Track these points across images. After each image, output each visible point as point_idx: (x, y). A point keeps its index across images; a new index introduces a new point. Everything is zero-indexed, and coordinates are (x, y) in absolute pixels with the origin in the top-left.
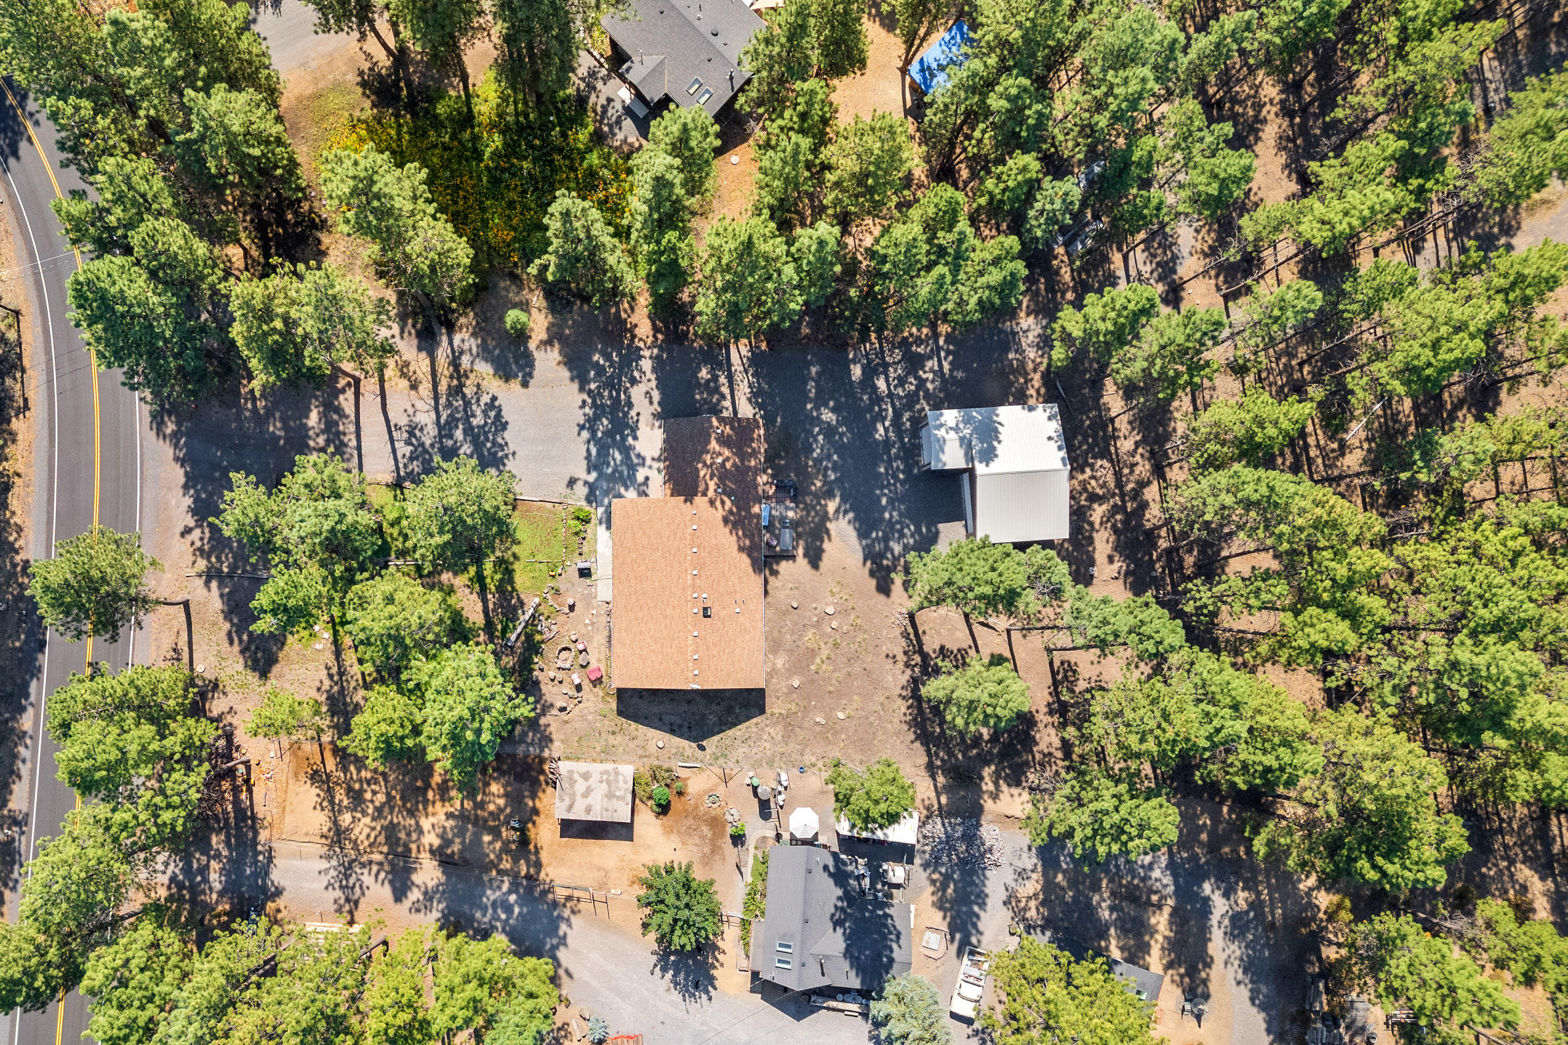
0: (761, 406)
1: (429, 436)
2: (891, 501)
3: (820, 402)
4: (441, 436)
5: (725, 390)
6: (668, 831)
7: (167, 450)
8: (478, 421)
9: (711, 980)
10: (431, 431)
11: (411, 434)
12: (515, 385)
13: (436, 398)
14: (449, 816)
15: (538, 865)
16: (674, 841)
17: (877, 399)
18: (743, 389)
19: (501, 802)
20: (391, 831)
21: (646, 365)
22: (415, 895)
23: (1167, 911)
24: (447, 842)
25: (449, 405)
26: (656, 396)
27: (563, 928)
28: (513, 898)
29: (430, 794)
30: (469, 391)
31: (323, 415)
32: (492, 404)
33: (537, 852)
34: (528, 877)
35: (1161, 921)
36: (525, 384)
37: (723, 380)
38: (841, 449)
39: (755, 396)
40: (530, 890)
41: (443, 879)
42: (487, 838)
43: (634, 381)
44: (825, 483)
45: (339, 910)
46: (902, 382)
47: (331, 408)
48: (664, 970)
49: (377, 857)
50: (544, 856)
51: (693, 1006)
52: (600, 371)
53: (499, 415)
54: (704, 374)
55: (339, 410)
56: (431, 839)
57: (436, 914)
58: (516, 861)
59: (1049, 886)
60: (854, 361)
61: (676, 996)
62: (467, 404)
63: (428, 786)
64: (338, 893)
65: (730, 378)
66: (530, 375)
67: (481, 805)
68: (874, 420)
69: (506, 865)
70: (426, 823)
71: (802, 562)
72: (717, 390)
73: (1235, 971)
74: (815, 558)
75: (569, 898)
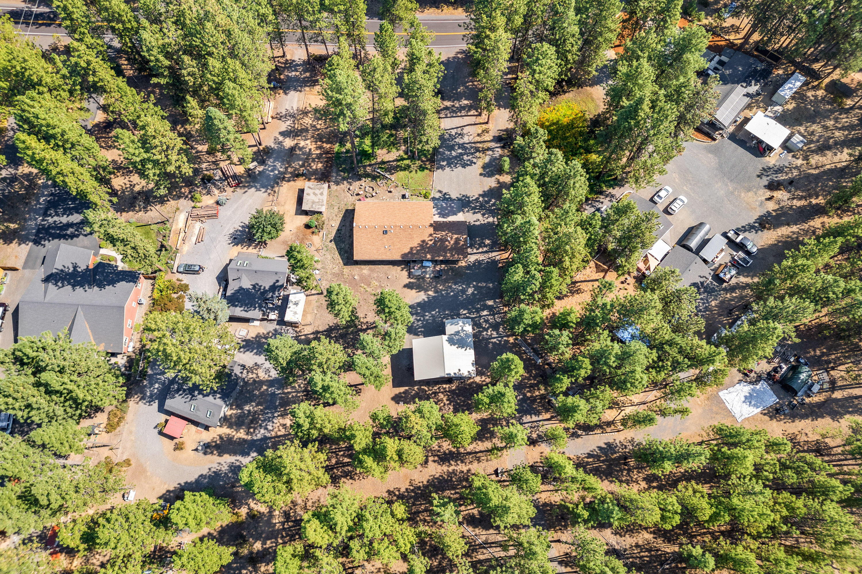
0: (474, 264)
1: (459, 140)
2: (433, 316)
3: (476, 288)
4: (459, 144)
5: (481, 250)
6: (298, 228)
7: (452, 55)
8: (465, 157)
9: (237, 244)
10: (461, 141)
11: (460, 134)
12: (481, 171)
13: (474, 143)
14: (310, 150)
15: (289, 181)
16: (294, 231)
17: (478, 311)
18: (481, 257)
19: (314, 167)
20: (306, 130)
21: (491, 219)
22: (281, 138)
23: (245, 437)
24: (300, 149)
25: (472, 147)
26: (478, 223)
27: (263, 190)
28: (277, 172)
29: (319, 143)
30: (477, 154)
31: (467, 105)
32: (472, 163)
33: (294, 180)
34: (284, 178)
35: (241, 434)
36: (481, 174)
37: (485, 249)
38: (456, 296)
39: (478, 262)
40: (279, 178)
41: (287, 148)
42: (301, 163)
43: (483, 215)
44: (442, 290)
45: (277, 114)
46: (487, 321)
47: (470, 108)
48: (243, 227)
49: (296, 126)
50: (292, 183)
51: (227, 238)
52: (487, 202)
53: (468, 165)
54: (487, 242)
55: (469, 110)
56: (302, 144)
57: (273, 146)
58: (291, 173)
59: (262, 383)
60: (495, 302)
61: (232, 231)
62: (472, 154)
63: (323, 142)
64: (284, 113)
65: (486, 252)
66: (485, 176)
67: (314, 160)
68: (468, 309)
69: (289, 170)
70: (308, 142)
71: (407, 281)
72: (480, 246)
73: (215, 467)
74: (409, 286)
75: (275, 192)
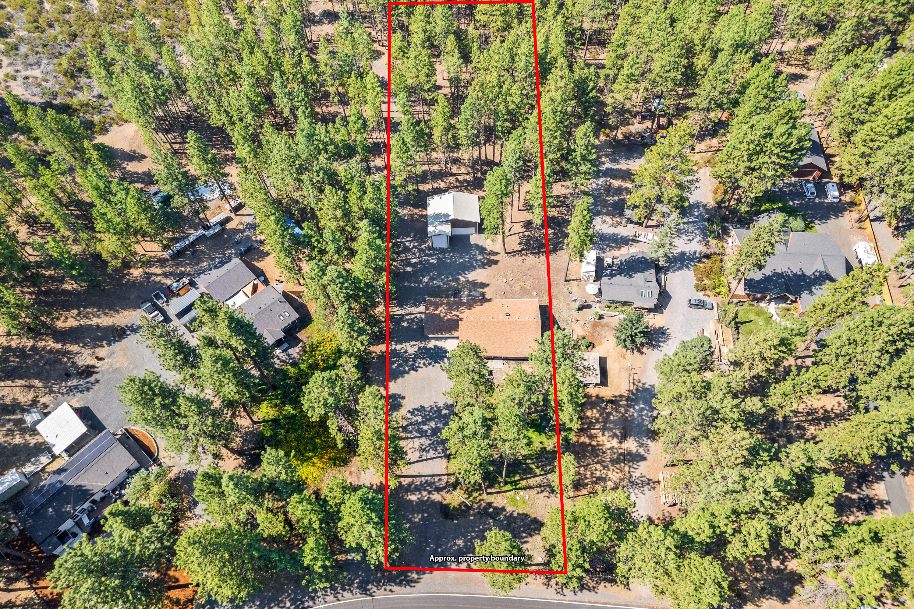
0: (420, 303)
1: (426, 442)
2: (461, 258)
3: (421, 282)
4: (426, 436)
5: (413, 316)
6: (600, 343)
7: (427, 577)
8: (420, 419)
9: (660, 328)
10: (423, 440)
11: (424, 450)
12: (404, 402)
13: (407, 438)
14: (603, 435)
15: (621, 396)
16: (604, 340)
17: (420, 262)
18: (413, 310)
19: (595, 411)
20: (614, 462)
21: (399, 347)
22: (641, 451)
23: (612, 181)
24: (615, 435)
25: (411, 432)
26: (413, 343)
27: (647, 386)
28: (637, 407)
29: (594, 443)
30: (405, 423)
31: (412, 493)
32: (412, 413)
33: (615, 396)
34: (627, 400)
35: (616, 183)
36: (403, 398)
37: (408, 317)
38: (439, 275)
39: (415, 305)
40: (632, 400)
41: (632, 438)
42: (612, 418)
43: (406, 352)
44: (453, 281)
45: (654, 488)
46: (414, 254)
47: (408, 489)
48: (659, 346)
49: (626, 469)
50: (617, 394)
51: (673, 335)
52: (400, 365)
53: (417, 410)
54: (405, 324)
55: (410, 485)
56: (615, 443)
57: (649, 442)
58: (621, 406)
59: (608, 214)
60: (404, 270)
61: (669, 342)
62: (411, 424)
63: (590, 445)
64: (646, 488)
65: (407, 315)
66: (399, 395)
67: (597, 421)
68: (429, 263)
69: (622, 410)
70: (608, 445)
71: (486, 290)
72: (413, 320)
73: (631, 162)
74: (484, 285)
75: (634, 383)
